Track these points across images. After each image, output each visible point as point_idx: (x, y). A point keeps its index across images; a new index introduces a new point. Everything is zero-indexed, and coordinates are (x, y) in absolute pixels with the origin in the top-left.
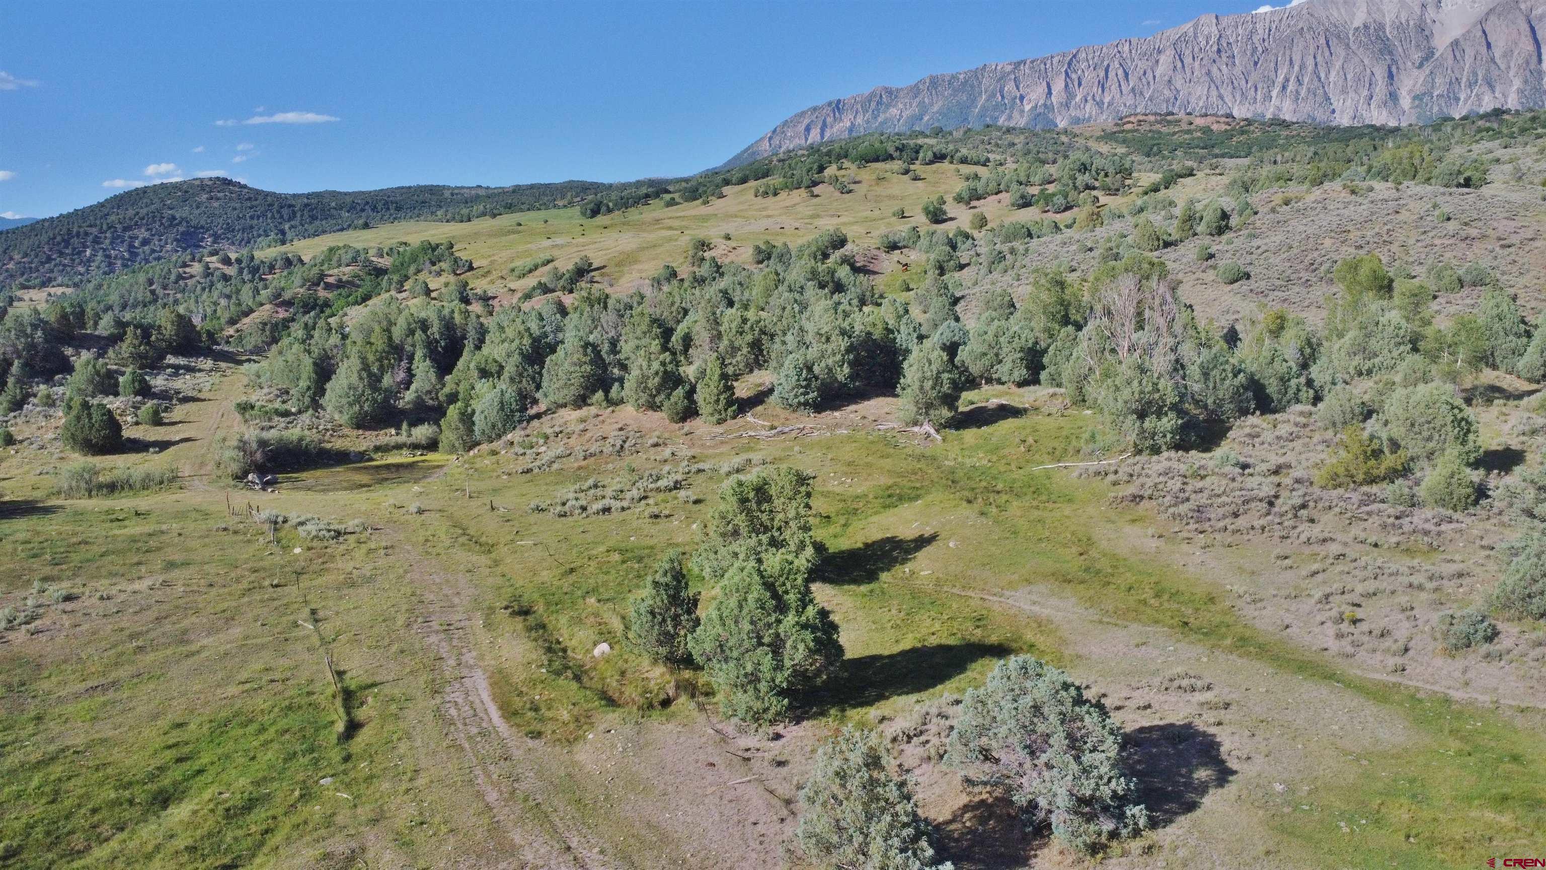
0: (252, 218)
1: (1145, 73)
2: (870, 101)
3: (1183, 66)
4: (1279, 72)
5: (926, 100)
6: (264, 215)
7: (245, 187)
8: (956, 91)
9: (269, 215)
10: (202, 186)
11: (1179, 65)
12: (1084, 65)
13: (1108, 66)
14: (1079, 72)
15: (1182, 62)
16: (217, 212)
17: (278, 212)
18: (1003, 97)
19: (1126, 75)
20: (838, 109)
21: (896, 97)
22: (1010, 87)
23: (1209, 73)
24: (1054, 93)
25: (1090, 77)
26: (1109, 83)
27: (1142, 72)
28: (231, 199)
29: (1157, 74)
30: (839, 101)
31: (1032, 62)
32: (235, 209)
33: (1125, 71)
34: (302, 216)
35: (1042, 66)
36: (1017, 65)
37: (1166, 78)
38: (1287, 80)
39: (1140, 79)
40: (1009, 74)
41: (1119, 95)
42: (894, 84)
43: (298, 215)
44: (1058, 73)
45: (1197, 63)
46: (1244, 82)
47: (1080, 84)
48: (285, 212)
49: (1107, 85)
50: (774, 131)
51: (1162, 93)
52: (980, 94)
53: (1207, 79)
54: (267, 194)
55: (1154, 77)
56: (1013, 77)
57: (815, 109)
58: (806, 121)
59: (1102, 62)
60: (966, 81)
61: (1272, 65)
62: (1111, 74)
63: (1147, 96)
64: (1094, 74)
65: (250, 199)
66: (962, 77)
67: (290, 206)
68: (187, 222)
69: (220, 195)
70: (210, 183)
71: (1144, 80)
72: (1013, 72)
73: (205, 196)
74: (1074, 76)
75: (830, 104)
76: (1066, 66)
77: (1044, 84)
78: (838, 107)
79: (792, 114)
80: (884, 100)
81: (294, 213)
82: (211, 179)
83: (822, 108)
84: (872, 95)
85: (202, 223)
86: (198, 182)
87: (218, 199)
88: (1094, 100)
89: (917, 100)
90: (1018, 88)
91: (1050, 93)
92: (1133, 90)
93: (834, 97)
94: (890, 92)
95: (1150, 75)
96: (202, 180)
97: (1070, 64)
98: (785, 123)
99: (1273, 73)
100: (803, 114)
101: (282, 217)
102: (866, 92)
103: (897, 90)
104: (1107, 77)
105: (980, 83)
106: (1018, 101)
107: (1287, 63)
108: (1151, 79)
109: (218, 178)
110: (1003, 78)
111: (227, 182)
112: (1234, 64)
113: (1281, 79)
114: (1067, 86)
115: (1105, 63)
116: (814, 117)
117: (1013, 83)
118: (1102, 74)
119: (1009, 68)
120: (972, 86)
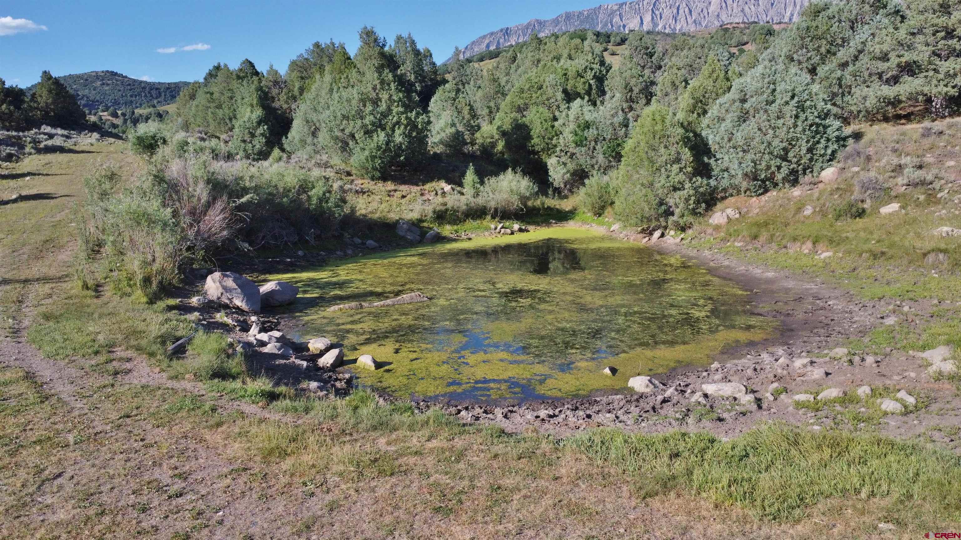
0: (131, 96)
1: (702, 11)
2: (527, 29)
3: (727, 6)
4: (787, 10)
5: (563, 28)
6: (139, 95)
7: (126, 77)
8: (582, 22)
9: (143, 94)
10: (97, 76)
11: (724, 5)
12: (663, 5)
13: (679, 6)
14: (661, 10)
15: (726, 3)
16: (107, 92)
17: (149, 93)
18: (612, 26)
19: (690, 12)
20: (507, 33)
21: (544, 26)
22: (616, 19)
23: (743, 11)
24: (645, 23)
25: (667, 13)
26: (679, 17)
27: (700, 10)
28: (117, 85)
29: (710, 11)
30: (507, 28)
31: (630, 4)
32: (120, 91)
33: (689, 9)
34: (165, 95)
35: (637, 6)
36: (621, 5)
37: (716, 14)
38: (792, 15)
39: (699, 14)
40: (616, 11)
41: (685, 24)
42: (542, 18)
43: (163, 94)
44: (647, 11)
45: (735, 4)
46: (765, 16)
47: (661, 18)
48: (154, 92)
49: (678, 18)
50: (466, 48)
51: (713, 23)
52: (598, 24)
53: (742, 14)
54: (141, 82)
55: (708, 13)
56: (618, 13)
57: (492, 34)
58: (487, 41)
59: (675, 3)
60: (589, 16)
61: (783, 5)
62: (681, 11)
63: (704, 25)
64: (670, 11)
65: (129, 85)
66: (586, 13)
67: (157, 89)
68: (87, 98)
69: (109, 82)
70: (103, 74)
71: (702, 15)
72: (618, 10)
73: (99, 83)
74: (657, 12)
75: (502, 30)
76: (652, 6)
77: (639, 17)
78: (507, 32)
79: (478, 37)
80: (537, 28)
81: (160, 93)
82: (103, 72)
83: (497, 33)
84: (529, 24)
85: (98, 98)
86: (94, 74)
87: (108, 85)
88: (670, 28)
89: (557, 28)
90: (622, 20)
91: (642, 23)
92: (695, 21)
93: (504, 26)
94: (540, 23)
95: (705, 11)
96: (97, 72)
97: (654, 5)
98: (473, 43)
99: (784, 11)
100: (484, 37)
101: (151, 96)
102: (525, 23)
103: (545, 21)
104: (678, 13)
105: (598, 17)
106: (622, 28)
107: (792, 4)
108: (706, 14)
109: (108, 71)
110: (612, 13)
111: (114, 74)
112: (759, 5)
113: (788, 14)
114: (653, 18)
115: (677, 4)
116: (491, 39)
117: (618, 17)
118: (675, 11)
119: (616, 8)
120: (592, 19)
